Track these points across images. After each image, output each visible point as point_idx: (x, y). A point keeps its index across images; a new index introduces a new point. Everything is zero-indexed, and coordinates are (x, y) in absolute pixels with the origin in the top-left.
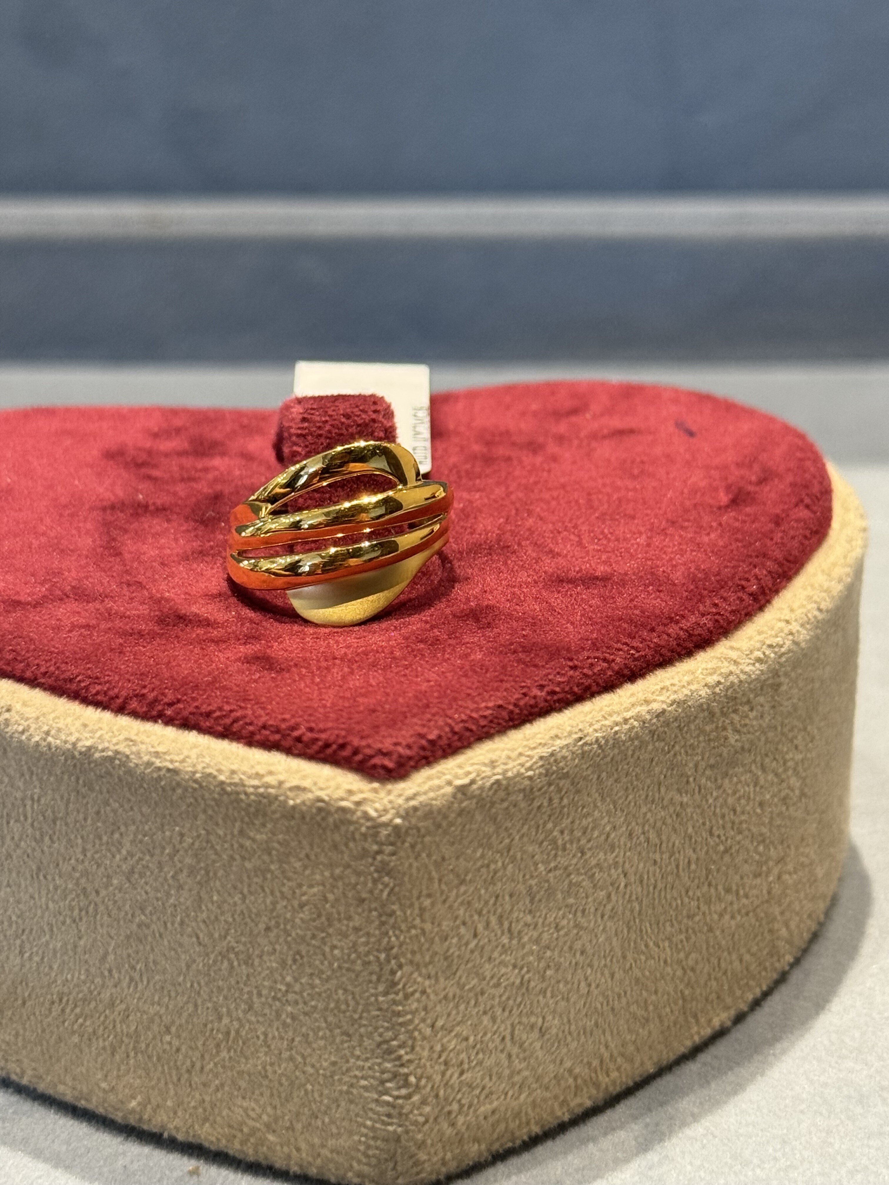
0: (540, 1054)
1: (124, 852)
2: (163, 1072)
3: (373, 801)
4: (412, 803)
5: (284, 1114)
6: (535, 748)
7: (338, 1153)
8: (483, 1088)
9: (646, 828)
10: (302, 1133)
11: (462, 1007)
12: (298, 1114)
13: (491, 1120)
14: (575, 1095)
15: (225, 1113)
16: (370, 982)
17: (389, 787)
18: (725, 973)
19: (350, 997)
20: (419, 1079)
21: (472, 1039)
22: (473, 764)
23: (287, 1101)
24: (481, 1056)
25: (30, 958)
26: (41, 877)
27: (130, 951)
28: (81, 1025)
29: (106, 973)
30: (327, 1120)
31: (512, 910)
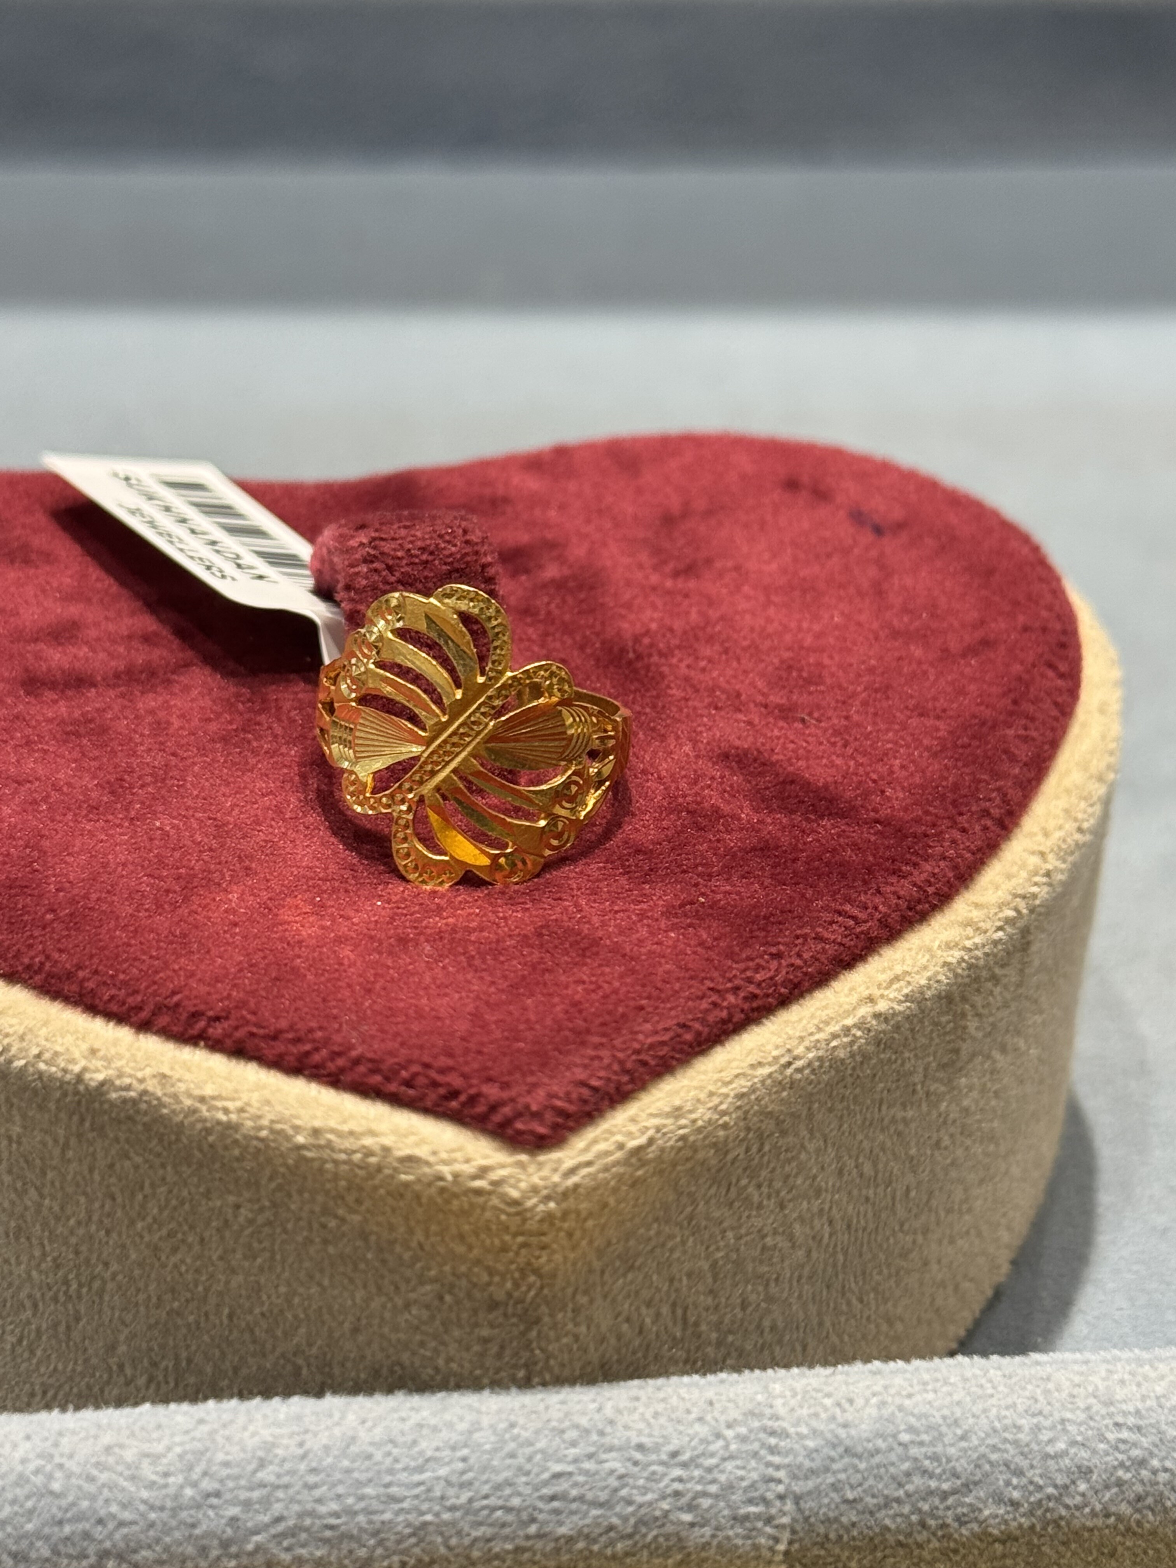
3: (518, 1180)
4: (572, 1180)
6: (729, 1083)
17: (541, 1158)
22: (649, 1115)
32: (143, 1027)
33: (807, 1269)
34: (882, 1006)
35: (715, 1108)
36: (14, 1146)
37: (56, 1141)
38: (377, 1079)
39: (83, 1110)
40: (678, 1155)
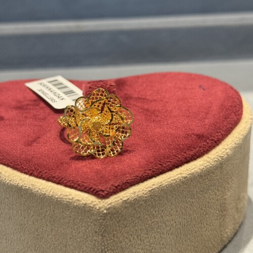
3: (99, 205)
4: (110, 206)
6: (147, 188)
9: (182, 209)
17: (103, 201)
22: (129, 193)
31: (141, 234)
32: (31, 175)
33: (171, 232)
34: (184, 175)
35: (143, 193)
36: (8, 200)
37: (15, 198)
38: (73, 184)
39: (19, 191)
40: (135, 202)
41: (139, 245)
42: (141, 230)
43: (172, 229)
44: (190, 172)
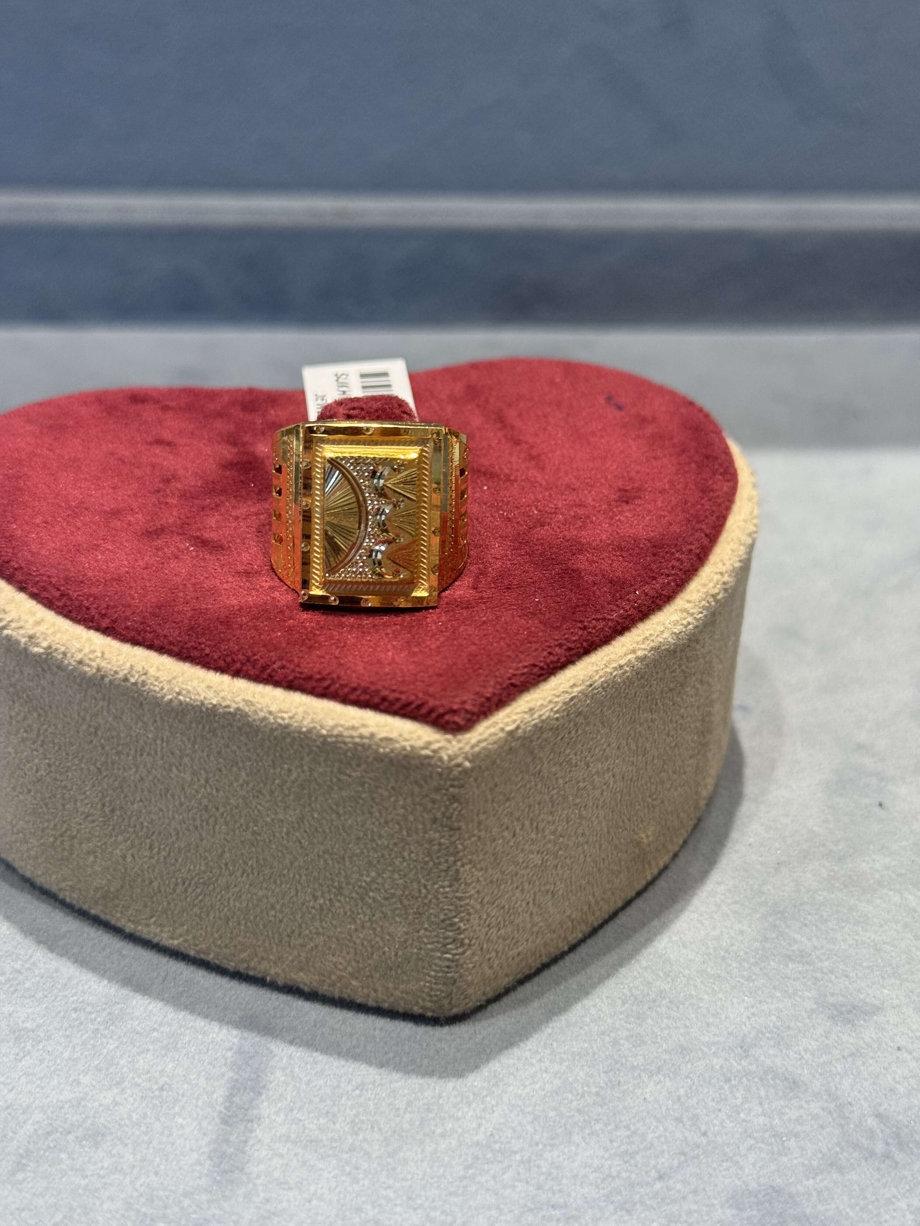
0: (551, 910)
1: (241, 781)
2: (268, 936)
3: (447, 749)
4: (477, 749)
5: (366, 968)
6: (559, 696)
7: (407, 993)
8: (513, 938)
9: (630, 741)
10: (379, 979)
11: (503, 887)
12: (376, 968)
13: (517, 960)
14: (572, 932)
15: (318, 965)
16: (439, 877)
17: (460, 737)
18: (668, 829)
19: (422, 888)
20: (470, 941)
21: (507, 907)
22: (518, 713)
23: (368, 958)
24: (512, 917)
25: (159, 853)
26: (169, 796)
27: (243, 851)
28: (201, 901)
29: (223, 866)
30: (399, 971)
31: (539, 815)
33: (601, 801)
34: (640, 653)
35: (552, 709)
36: (165, 744)
37: (189, 740)
39: (204, 721)
40: (533, 735)
41: (533, 842)
42: (539, 804)
43: (605, 793)
44: (652, 644)
